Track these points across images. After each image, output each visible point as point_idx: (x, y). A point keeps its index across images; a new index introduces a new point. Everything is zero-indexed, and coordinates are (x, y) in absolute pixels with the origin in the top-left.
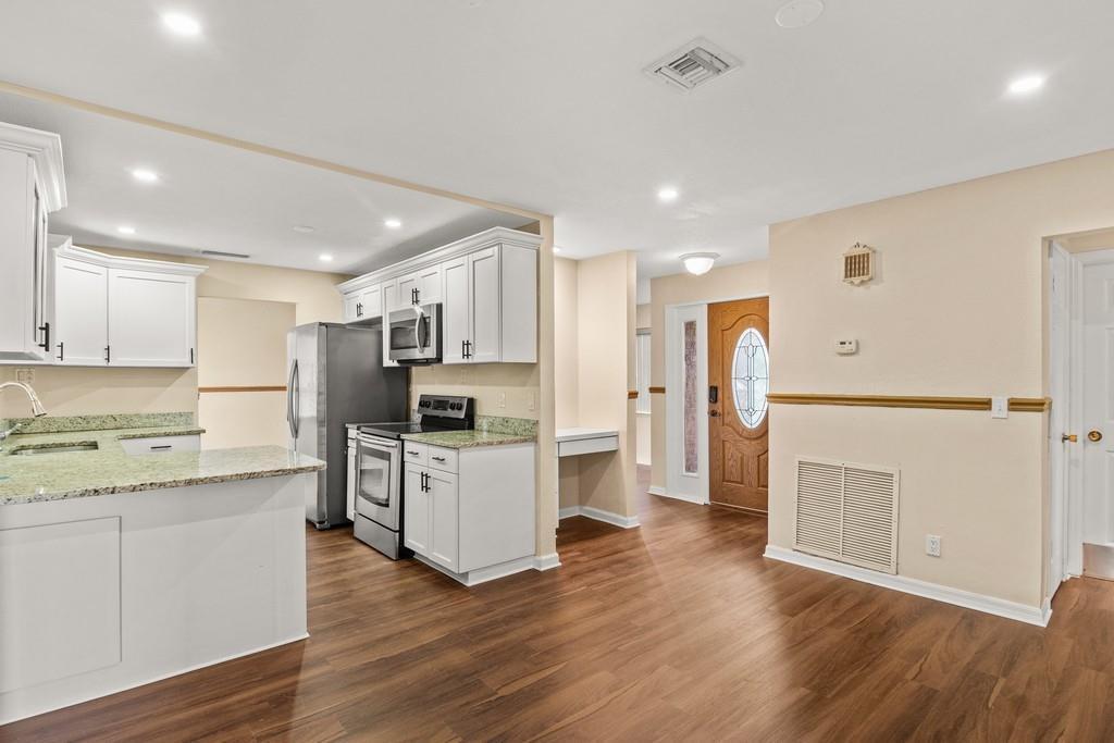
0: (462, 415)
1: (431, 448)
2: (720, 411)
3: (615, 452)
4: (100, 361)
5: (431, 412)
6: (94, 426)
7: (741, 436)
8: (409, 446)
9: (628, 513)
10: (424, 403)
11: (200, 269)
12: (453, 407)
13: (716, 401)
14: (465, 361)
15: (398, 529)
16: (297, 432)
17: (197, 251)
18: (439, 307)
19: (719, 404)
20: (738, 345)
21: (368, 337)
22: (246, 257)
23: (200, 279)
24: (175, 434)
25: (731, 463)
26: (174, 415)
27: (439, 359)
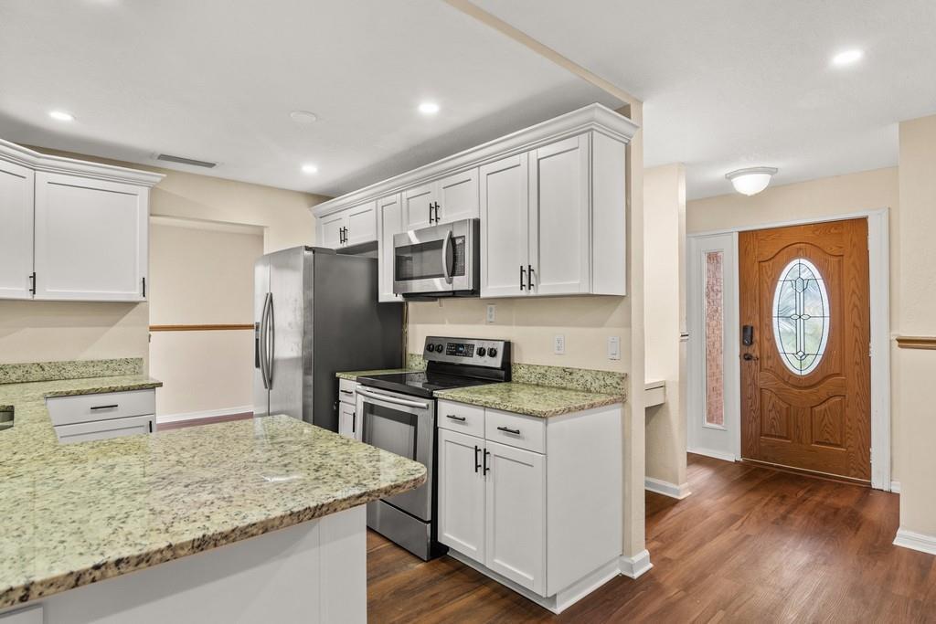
0: (496, 362)
1: (489, 414)
2: (756, 354)
3: (661, 405)
4: (22, 292)
5: (443, 357)
6: (14, 377)
7: (786, 383)
8: (445, 408)
9: (680, 480)
10: (432, 346)
11: (156, 178)
12: (481, 352)
13: (752, 343)
14: (524, 293)
15: (429, 518)
16: (271, 381)
17: (151, 156)
18: (477, 223)
19: (756, 346)
20: (782, 278)
21: (359, 266)
22: (211, 165)
23: (154, 191)
24: (124, 390)
25: (772, 414)
26: (120, 362)
27: (475, 292)
